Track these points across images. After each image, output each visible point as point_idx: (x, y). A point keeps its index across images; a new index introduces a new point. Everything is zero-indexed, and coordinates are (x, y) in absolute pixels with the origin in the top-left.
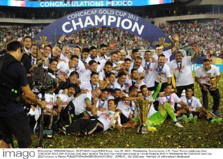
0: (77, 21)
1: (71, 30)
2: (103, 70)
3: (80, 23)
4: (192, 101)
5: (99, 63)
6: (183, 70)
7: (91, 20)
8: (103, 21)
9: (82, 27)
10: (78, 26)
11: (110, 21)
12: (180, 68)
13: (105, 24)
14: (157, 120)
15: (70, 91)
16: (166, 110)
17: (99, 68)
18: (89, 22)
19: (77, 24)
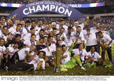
0: (32, 8)
1: (28, 13)
2: (38, 34)
3: (34, 9)
4: (94, 54)
5: (37, 30)
6: (90, 36)
7: (40, 7)
8: (47, 8)
9: (35, 11)
10: (33, 11)
11: (51, 8)
12: (88, 34)
13: (48, 10)
14: (70, 65)
15: (16, 46)
16: (76, 59)
17: (36, 33)
18: (39, 8)
19: (32, 10)
